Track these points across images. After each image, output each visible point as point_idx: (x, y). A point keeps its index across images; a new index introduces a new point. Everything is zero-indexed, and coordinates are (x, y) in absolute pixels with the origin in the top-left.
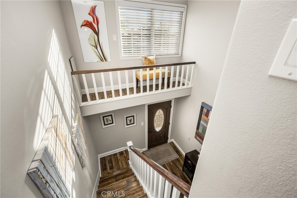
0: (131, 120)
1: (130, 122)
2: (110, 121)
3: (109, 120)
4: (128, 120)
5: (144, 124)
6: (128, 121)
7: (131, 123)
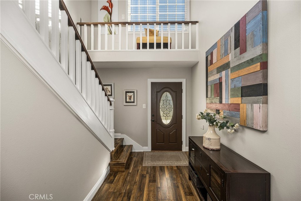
0: (130, 97)
1: (130, 99)
2: (110, 92)
3: (109, 90)
4: (127, 95)
5: (147, 106)
6: (128, 98)
7: (130, 101)
